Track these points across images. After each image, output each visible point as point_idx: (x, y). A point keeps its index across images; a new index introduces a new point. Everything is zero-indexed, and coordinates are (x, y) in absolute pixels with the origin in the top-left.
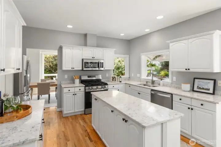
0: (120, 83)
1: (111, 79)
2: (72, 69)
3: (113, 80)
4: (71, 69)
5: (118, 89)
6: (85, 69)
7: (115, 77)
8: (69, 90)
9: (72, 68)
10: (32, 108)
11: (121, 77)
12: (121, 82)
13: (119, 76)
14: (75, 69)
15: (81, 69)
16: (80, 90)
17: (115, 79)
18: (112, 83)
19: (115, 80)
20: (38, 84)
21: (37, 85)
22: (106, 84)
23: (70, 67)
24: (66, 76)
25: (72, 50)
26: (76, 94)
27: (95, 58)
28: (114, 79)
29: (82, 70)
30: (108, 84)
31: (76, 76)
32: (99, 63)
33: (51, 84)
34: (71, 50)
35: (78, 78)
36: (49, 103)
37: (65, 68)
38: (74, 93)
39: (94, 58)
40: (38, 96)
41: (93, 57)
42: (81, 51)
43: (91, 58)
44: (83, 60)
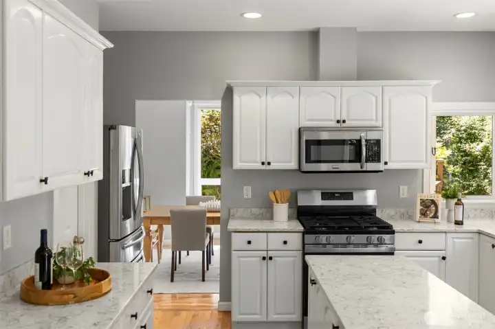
0: (458, 228)
1: (419, 207)
2: (264, 167)
3: (424, 214)
4: (258, 166)
5: (442, 254)
6: (307, 167)
7: (433, 202)
8: (249, 242)
9: (263, 163)
10: (110, 281)
11: (459, 203)
12: (458, 223)
13: (454, 197)
14: (274, 166)
15: (293, 165)
16: (285, 242)
17: (433, 208)
18: (417, 227)
19: (435, 216)
20: (172, 212)
21: (169, 215)
22: (388, 229)
23: (258, 159)
24: (247, 192)
25: (264, 98)
26: (271, 258)
27: (348, 124)
28: (429, 208)
29: (300, 170)
30: (394, 228)
31: (277, 192)
32: (363, 143)
33: (209, 215)
34: (260, 97)
35: (286, 199)
36: (203, 280)
37: (241, 161)
38: (264, 254)
39: (344, 125)
40: (173, 253)
41: (338, 122)
42: (296, 99)
43: (333, 124)
44: (300, 131)
